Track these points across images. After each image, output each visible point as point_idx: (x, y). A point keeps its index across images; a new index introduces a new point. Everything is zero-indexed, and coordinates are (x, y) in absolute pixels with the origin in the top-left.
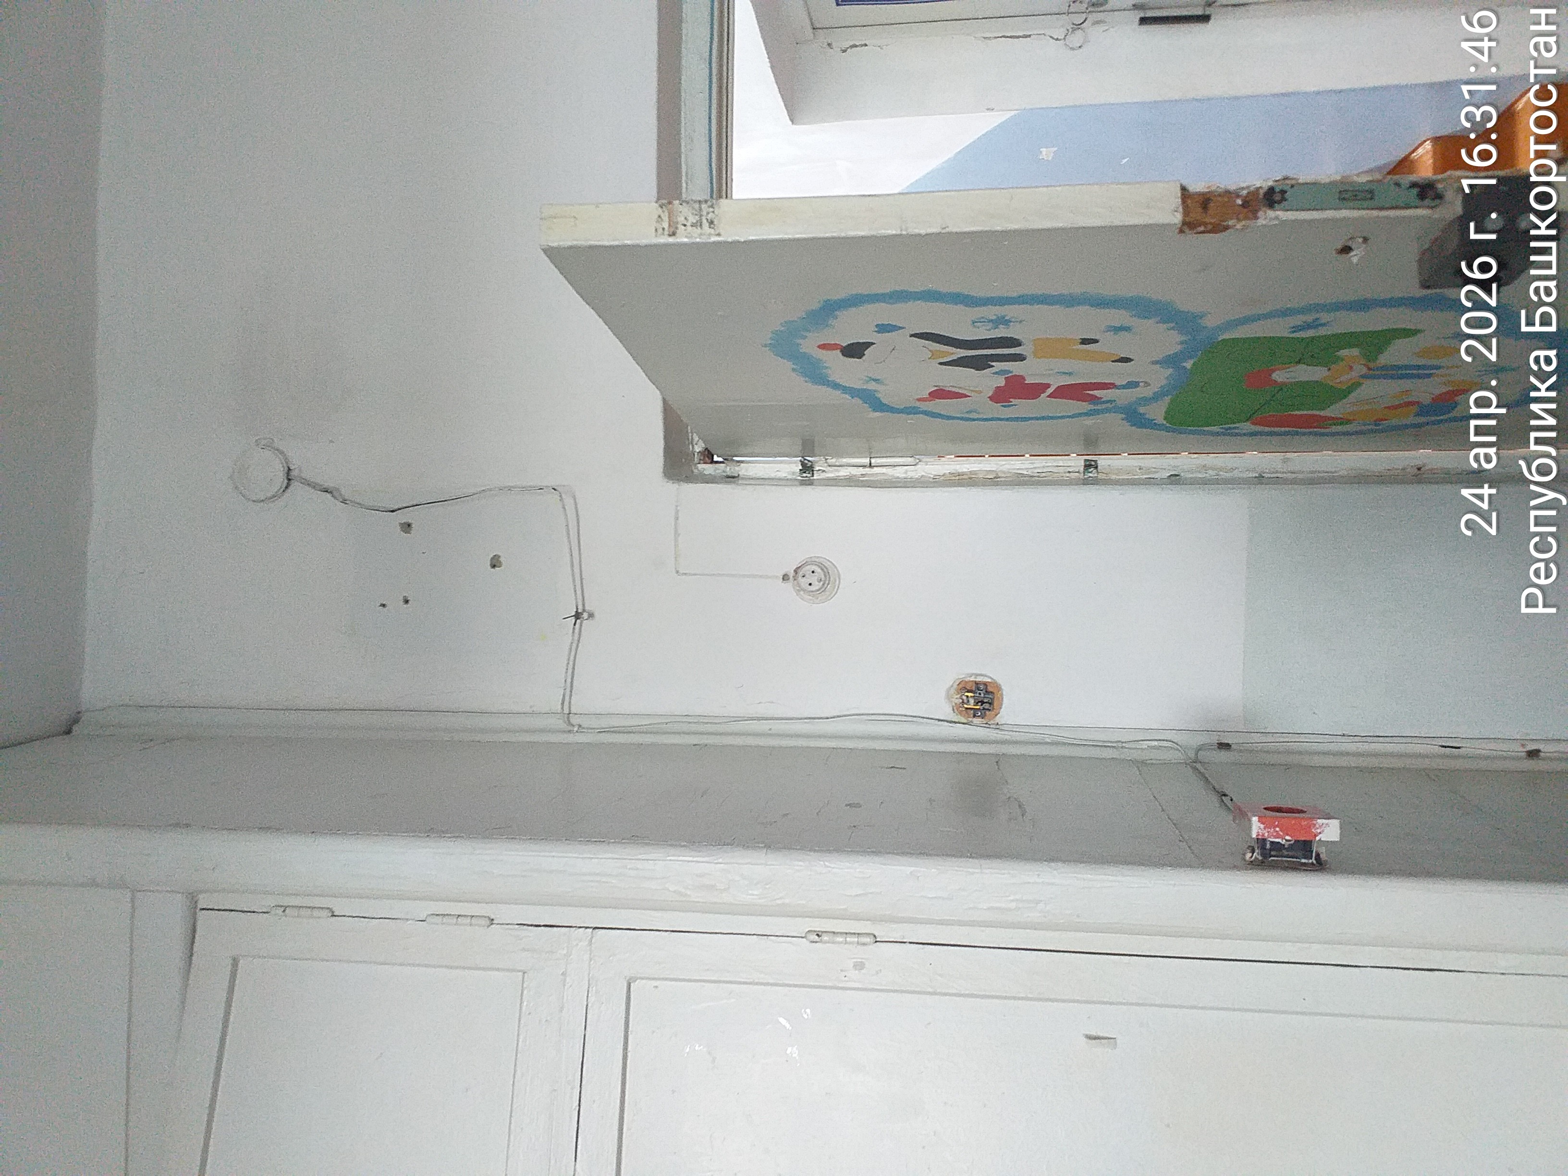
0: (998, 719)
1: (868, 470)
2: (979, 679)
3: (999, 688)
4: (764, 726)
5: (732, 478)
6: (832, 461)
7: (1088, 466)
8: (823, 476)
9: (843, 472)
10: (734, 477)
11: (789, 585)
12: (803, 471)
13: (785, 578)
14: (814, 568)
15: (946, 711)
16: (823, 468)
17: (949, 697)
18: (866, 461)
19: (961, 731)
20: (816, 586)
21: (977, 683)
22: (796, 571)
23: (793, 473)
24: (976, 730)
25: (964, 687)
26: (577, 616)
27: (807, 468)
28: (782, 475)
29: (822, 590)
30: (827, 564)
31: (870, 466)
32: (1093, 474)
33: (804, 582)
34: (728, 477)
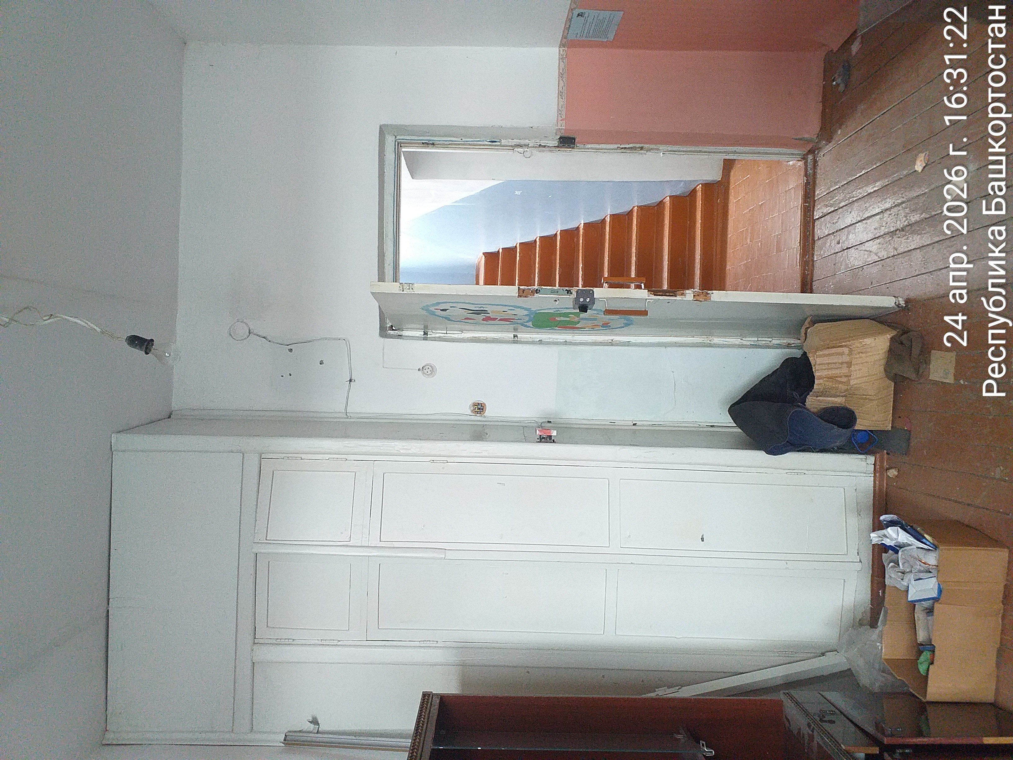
0: (485, 415)
1: (446, 335)
2: (479, 402)
3: (485, 405)
4: (411, 417)
5: (400, 336)
6: (434, 331)
7: (515, 336)
8: (431, 336)
9: (437, 335)
10: (401, 336)
11: (420, 372)
12: (424, 334)
13: (419, 370)
14: (430, 367)
15: (469, 412)
16: (431, 335)
17: (470, 408)
18: (445, 332)
19: (473, 418)
20: (429, 373)
21: (478, 403)
22: (423, 368)
23: (421, 335)
24: (478, 418)
25: (474, 405)
26: (350, 381)
27: (425, 333)
28: (417, 335)
29: (431, 374)
30: (432, 365)
31: (447, 333)
32: (516, 338)
33: (425, 371)
34: (399, 335)
